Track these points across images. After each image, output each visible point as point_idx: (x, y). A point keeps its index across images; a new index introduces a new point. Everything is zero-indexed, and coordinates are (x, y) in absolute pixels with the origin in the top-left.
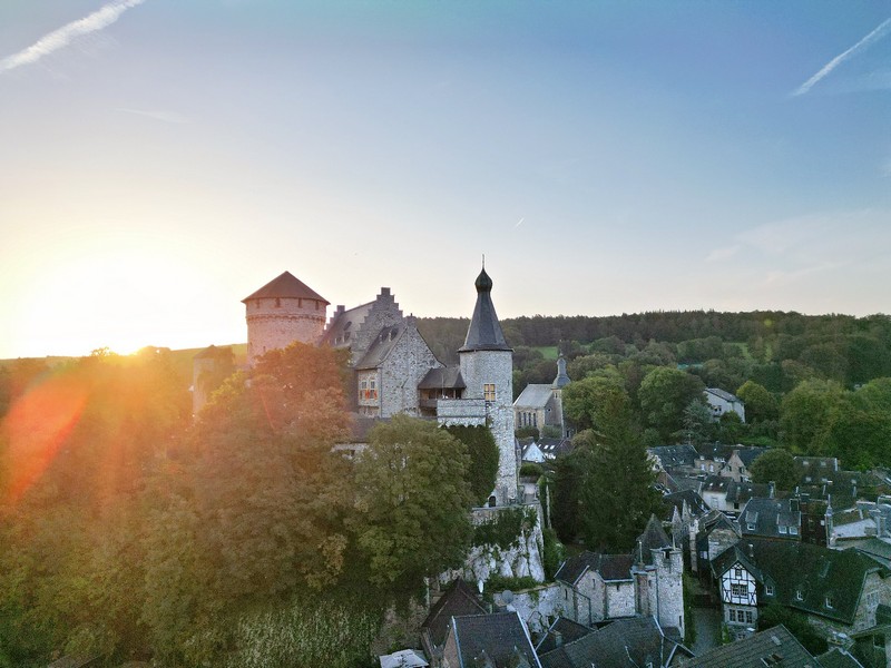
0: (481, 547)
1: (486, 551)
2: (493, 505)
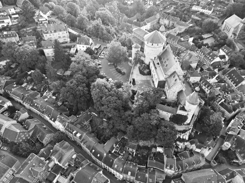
1: (179, 134)
2: (184, 124)
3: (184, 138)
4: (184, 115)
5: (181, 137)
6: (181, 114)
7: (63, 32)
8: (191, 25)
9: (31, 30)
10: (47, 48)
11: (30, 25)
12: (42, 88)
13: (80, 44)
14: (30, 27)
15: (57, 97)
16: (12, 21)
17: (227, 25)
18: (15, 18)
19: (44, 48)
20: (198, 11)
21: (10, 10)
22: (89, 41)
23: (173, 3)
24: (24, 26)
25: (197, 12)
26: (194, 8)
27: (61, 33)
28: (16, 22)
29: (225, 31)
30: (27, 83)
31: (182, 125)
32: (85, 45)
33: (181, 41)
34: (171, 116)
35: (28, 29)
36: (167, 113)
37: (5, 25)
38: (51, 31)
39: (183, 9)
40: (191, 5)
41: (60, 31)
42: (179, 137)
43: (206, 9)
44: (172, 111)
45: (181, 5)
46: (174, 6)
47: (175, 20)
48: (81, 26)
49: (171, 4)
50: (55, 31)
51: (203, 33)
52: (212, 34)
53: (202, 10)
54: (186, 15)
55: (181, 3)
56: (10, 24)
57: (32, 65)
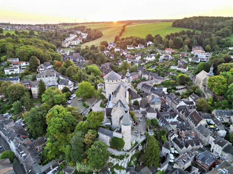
0: (116, 159)
1: (117, 160)
2: (123, 150)
3: (123, 165)
4: (120, 137)
5: (120, 165)
6: (116, 136)
7: (53, 77)
8: (168, 79)
9: (31, 77)
10: (34, 87)
11: (32, 73)
12: (18, 118)
13: (61, 84)
14: (32, 75)
15: (25, 125)
16: (21, 70)
17: (198, 79)
18: (23, 69)
19: (32, 87)
20: (176, 70)
21: (22, 64)
22: (68, 82)
23: (156, 64)
24: (27, 73)
25: (174, 70)
26: (172, 68)
27: (51, 78)
28: (23, 71)
29: (197, 84)
30: (9, 113)
31: (121, 151)
32: (64, 85)
33: (154, 90)
34: (110, 140)
35: (30, 76)
36: (107, 136)
37: (14, 73)
38: (43, 76)
39: (162, 68)
40: (170, 66)
41: (51, 76)
42: (117, 164)
43: (182, 68)
44: (110, 134)
45: (161, 65)
46: (156, 66)
47: (153, 75)
48: (69, 74)
49: (153, 65)
50: (46, 76)
51: (177, 85)
52: (185, 86)
53: (179, 68)
54: (165, 72)
55: (162, 64)
56: (18, 72)
57: (17, 98)
